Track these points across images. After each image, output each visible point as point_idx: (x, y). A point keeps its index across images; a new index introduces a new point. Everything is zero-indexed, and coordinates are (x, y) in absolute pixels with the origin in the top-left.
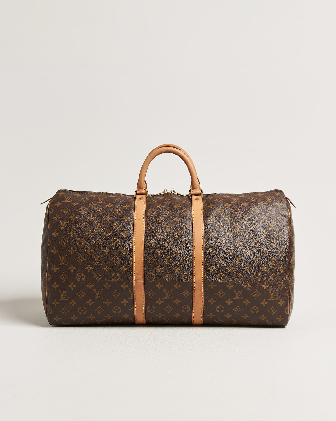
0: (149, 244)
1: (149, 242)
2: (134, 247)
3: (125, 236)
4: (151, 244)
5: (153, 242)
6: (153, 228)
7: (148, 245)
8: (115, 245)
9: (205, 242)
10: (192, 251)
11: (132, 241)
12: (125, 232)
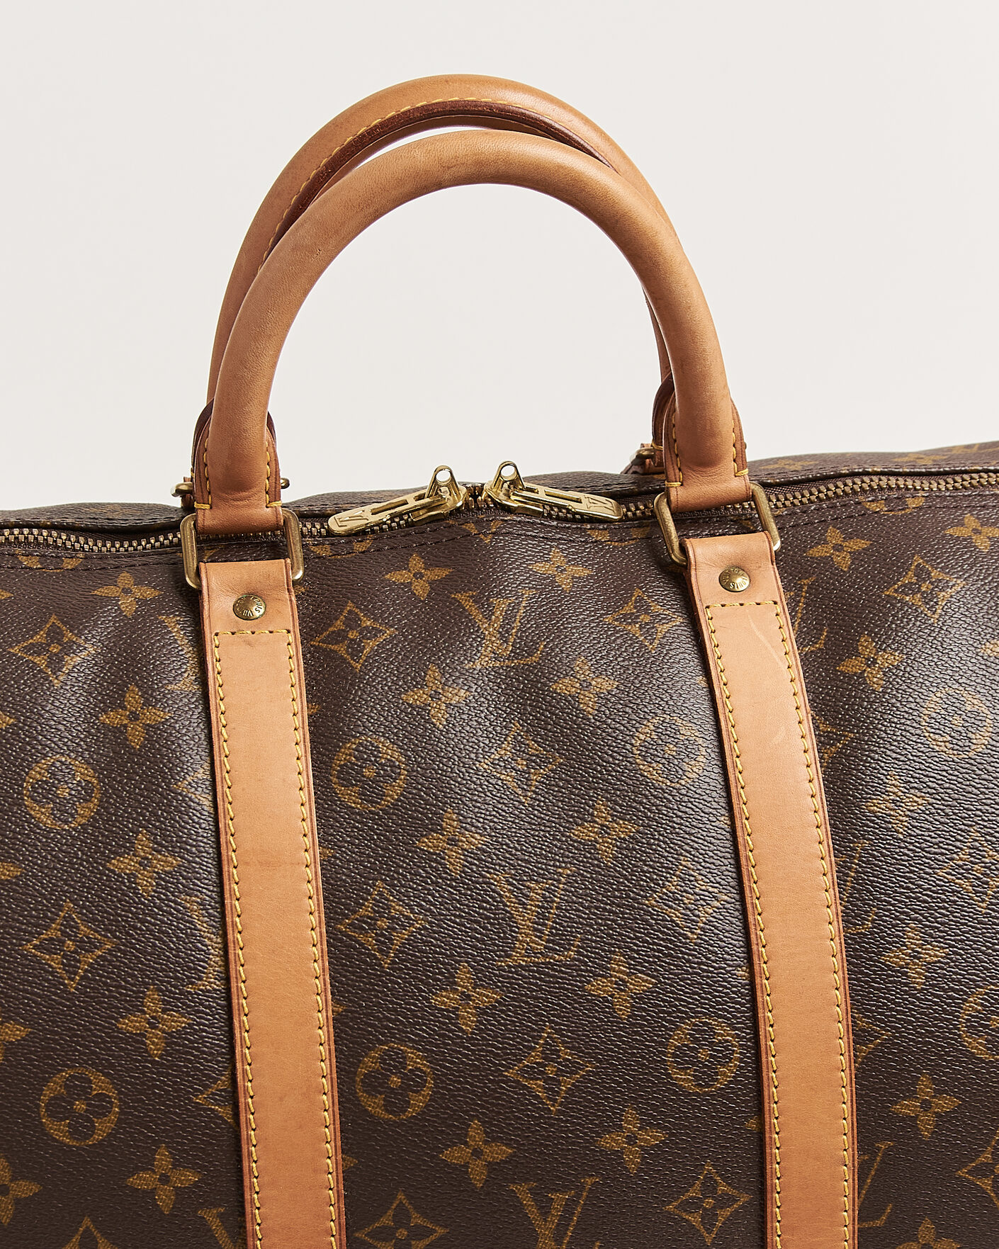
0: (380, 1100)
1: (375, 1083)
2: (250, 1135)
3: (155, 1045)
4: (396, 1102)
5: (413, 1082)
6: (399, 937)
7: (374, 1105)
8: (74, 1132)
9: (859, 1036)
10: (752, 1124)
11: (223, 1083)
12: (152, 1002)
